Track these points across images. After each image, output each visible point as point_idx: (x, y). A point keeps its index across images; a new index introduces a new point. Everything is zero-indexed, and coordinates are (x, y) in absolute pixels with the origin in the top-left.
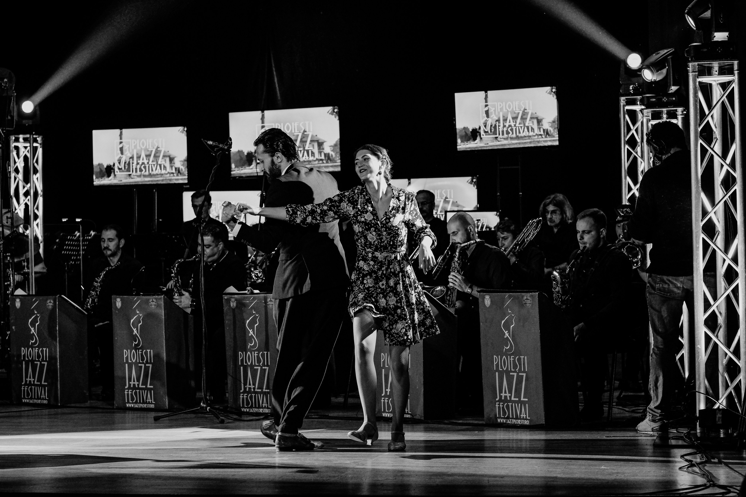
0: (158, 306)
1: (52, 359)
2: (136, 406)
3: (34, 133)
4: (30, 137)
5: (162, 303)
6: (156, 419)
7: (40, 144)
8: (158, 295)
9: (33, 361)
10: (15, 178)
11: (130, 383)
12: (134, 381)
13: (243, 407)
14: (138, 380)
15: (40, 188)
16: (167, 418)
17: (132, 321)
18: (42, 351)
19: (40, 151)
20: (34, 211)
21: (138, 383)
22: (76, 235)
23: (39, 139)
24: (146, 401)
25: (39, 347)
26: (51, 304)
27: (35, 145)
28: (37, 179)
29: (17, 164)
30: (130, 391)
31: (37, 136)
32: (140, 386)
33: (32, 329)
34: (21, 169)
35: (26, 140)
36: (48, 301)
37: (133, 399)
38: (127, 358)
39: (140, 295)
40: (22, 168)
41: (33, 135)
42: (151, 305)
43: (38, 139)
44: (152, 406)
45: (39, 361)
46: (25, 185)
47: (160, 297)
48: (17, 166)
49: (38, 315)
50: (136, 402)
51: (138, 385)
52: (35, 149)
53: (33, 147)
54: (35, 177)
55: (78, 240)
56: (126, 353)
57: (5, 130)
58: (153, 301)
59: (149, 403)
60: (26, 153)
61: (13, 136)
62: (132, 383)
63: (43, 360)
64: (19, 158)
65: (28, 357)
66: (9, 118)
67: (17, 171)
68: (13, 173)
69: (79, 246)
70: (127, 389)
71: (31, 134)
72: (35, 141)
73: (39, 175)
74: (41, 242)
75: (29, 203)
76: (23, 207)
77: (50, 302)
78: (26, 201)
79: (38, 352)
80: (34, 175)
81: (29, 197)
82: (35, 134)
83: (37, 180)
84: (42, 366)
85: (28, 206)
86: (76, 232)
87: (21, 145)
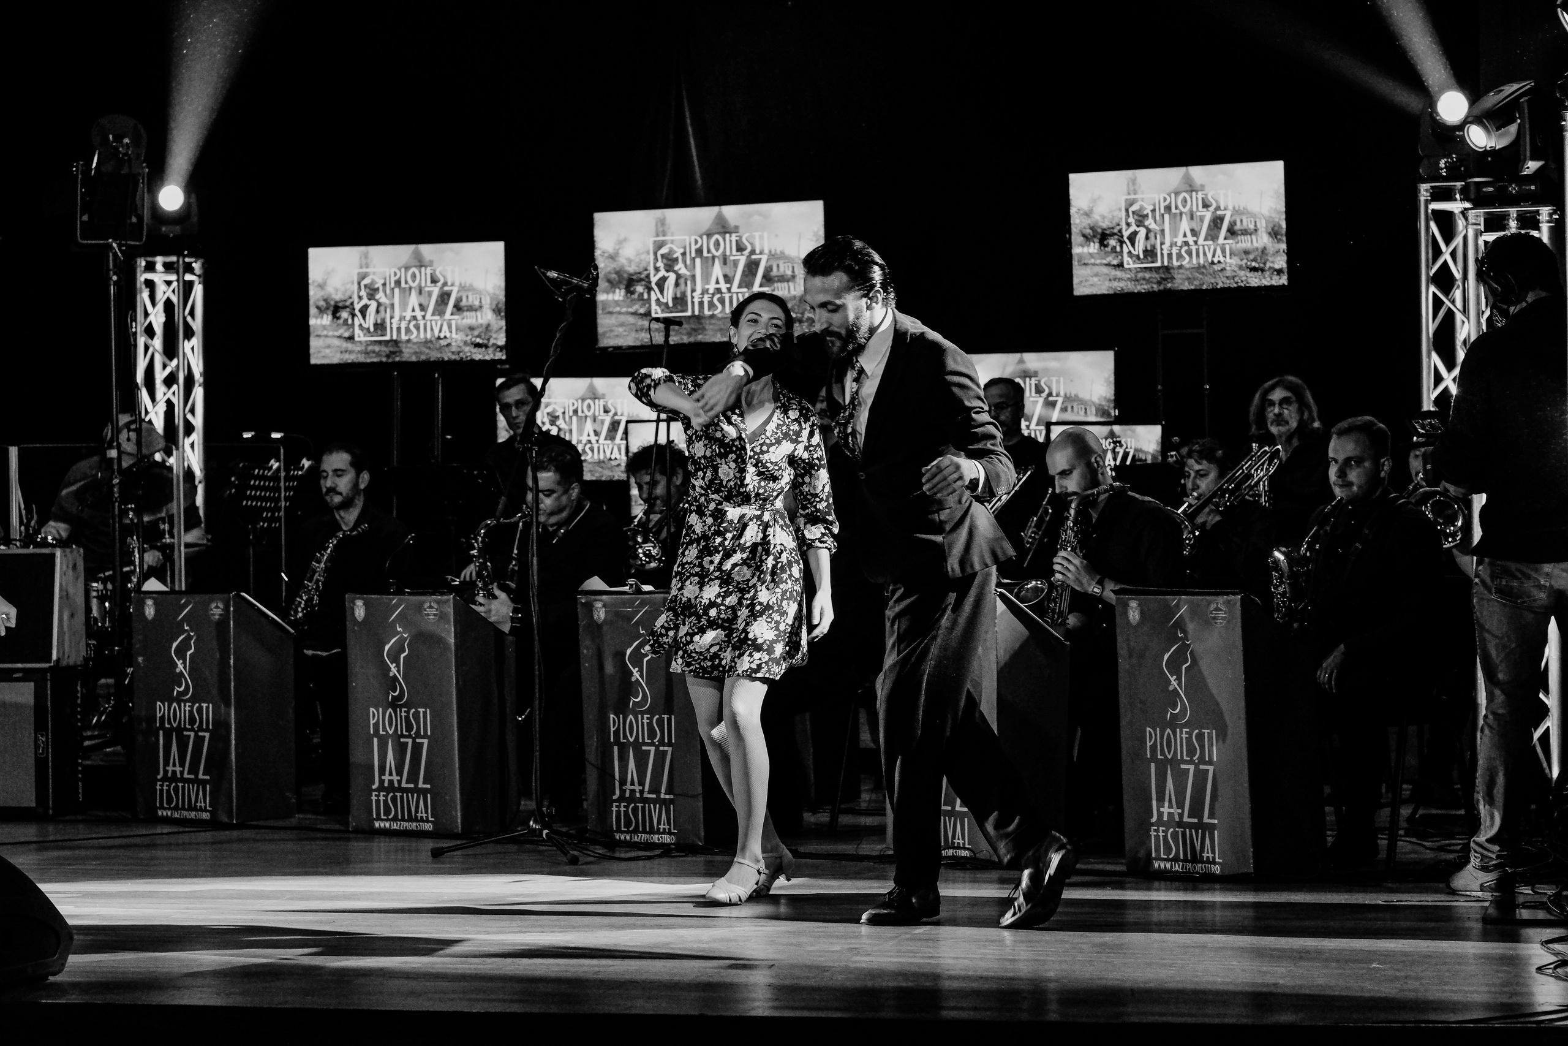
0: (442, 616)
1: (220, 728)
2: (395, 826)
3: (186, 253)
4: (178, 261)
5: (450, 610)
6: (437, 854)
7: (199, 276)
8: (442, 594)
9: (179, 730)
10: (147, 348)
11: (383, 777)
12: (391, 774)
13: (619, 831)
14: (400, 773)
15: (198, 369)
16: (459, 852)
17: (387, 648)
18: (200, 710)
19: (198, 291)
20: (185, 415)
21: (399, 778)
22: (272, 466)
23: (197, 266)
24: (416, 817)
25: (193, 700)
26: (219, 611)
27: (188, 277)
28: (193, 349)
29: (151, 318)
30: (382, 794)
31: (192, 260)
32: (404, 785)
33: (179, 663)
34: (158, 329)
35: (168, 267)
36: (213, 605)
37: (387, 811)
38: (376, 725)
39: (403, 593)
40: (161, 326)
41: (185, 256)
42: (428, 615)
43: (194, 265)
44: (428, 827)
45: (192, 730)
46: (167, 362)
47: (445, 597)
48: (150, 323)
49: (192, 634)
50: (395, 819)
51: (400, 782)
52: (188, 287)
53: (184, 281)
54: (188, 345)
55: (276, 477)
56: (376, 716)
57: (124, 245)
58: (431, 607)
59: (422, 820)
60: (169, 294)
61: (142, 259)
62: (386, 778)
63: (200, 729)
64: (154, 304)
65: (170, 722)
66: (134, 220)
67: (150, 331)
68: (142, 336)
69: (278, 489)
70: (375, 790)
71: (179, 254)
72: (189, 269)
73: (196, 342)
74: (200, 482)
75: (175, 400)
76: (162, 407)
77: (217, 607)
78: (169, 395)
79: (191, 712)
80: (186, 341)
81: (175, 387)
82: (188, 256)
83: (193, 352)
84: (199, 741)
85: (174, 405)
86: (272, 462)
87: (159, 277)
